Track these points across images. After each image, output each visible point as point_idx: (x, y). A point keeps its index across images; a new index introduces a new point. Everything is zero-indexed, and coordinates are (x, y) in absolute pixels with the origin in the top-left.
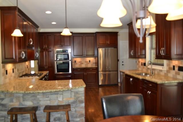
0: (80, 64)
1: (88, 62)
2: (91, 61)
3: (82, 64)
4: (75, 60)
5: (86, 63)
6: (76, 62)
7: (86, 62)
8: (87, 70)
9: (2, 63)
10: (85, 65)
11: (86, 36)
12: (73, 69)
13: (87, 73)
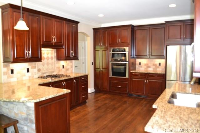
0: (146, 67)
1: (158, 65)
2: (161, 65)
3: (149, 67)
4: (140, 62)
5: (154, 67)
6: (141, 64)
7: (154, 65)
8: (149, 76)
9: (3, 62)
10: (153, 69)
11: (152, 29)
12: (131, 74)
13: (150, 80)
